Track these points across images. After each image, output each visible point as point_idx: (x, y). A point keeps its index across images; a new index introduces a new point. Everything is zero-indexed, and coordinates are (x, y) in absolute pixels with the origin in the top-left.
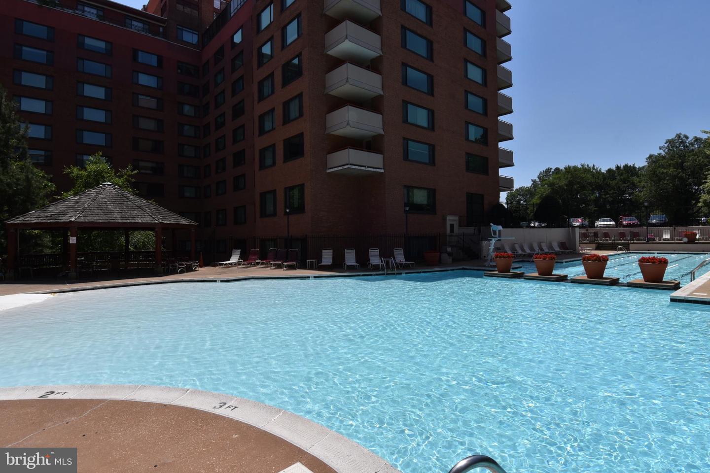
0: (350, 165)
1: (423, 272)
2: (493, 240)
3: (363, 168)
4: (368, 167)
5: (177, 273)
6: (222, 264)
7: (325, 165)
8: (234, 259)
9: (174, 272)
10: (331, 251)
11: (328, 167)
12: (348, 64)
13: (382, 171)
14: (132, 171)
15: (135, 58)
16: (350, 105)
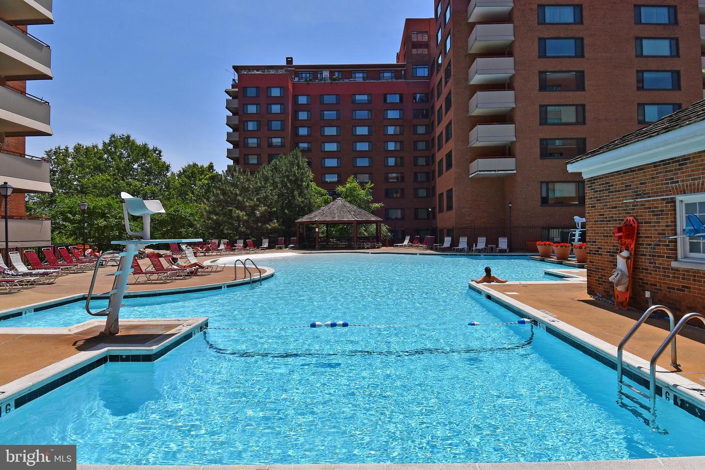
0: (479, 171)
1: (500, 255)
2: (577, 231)
3: (492, 172)
4: (498, 171)
5: (364, 249)
6: (398, 246)
7: (468, 172)
8: (406, 242)
9: (363, 248)
10: (451, 238)
11: (470, 174)
12: (478, 92)
13: (515, 172)
14: (371, 184)
15: (385, 100)
16: (479, 125)
